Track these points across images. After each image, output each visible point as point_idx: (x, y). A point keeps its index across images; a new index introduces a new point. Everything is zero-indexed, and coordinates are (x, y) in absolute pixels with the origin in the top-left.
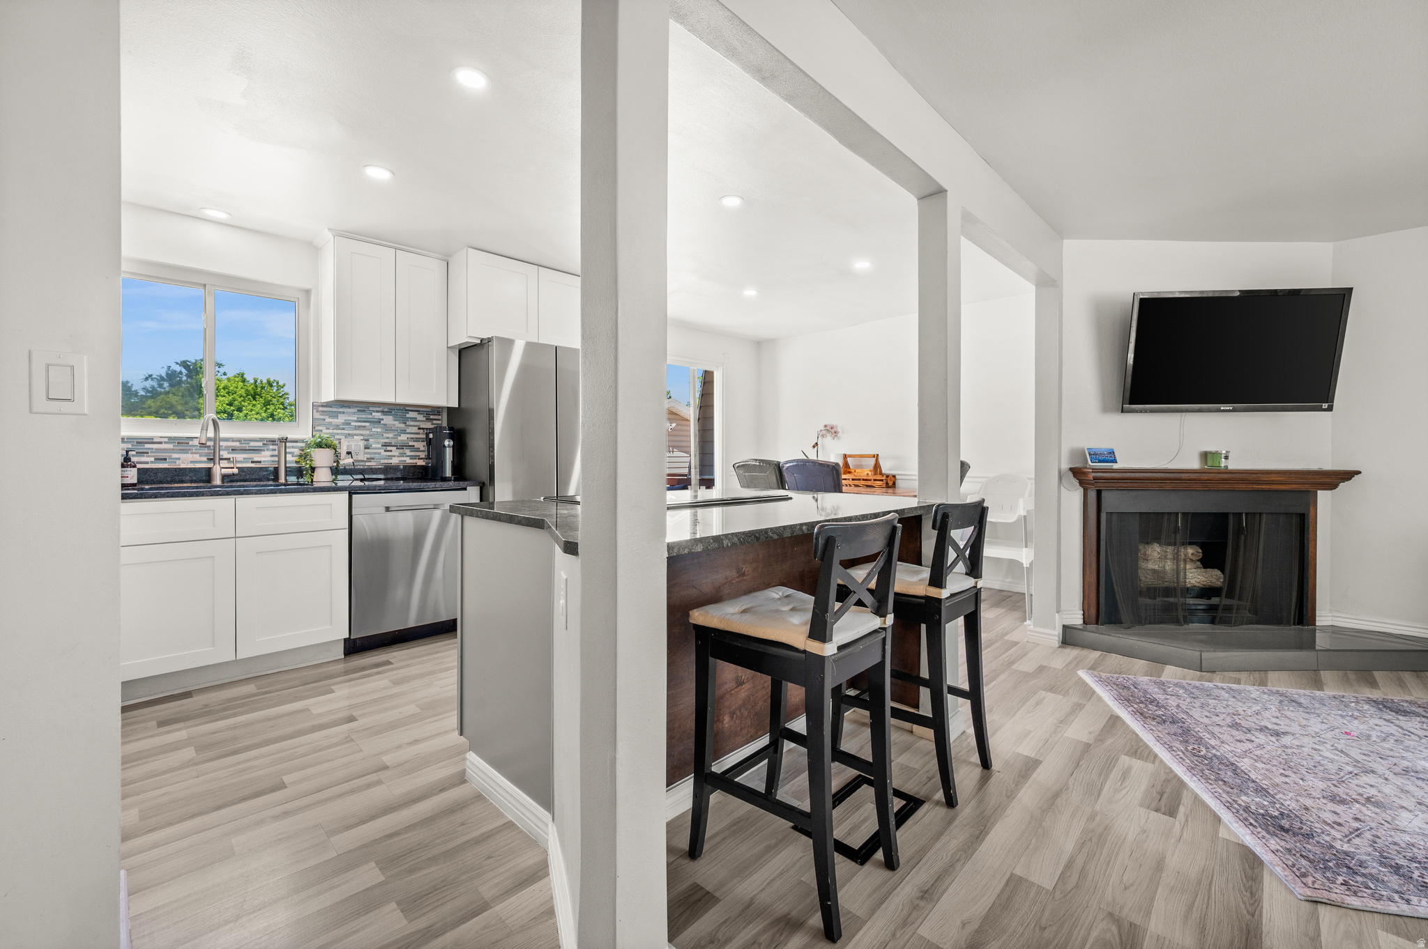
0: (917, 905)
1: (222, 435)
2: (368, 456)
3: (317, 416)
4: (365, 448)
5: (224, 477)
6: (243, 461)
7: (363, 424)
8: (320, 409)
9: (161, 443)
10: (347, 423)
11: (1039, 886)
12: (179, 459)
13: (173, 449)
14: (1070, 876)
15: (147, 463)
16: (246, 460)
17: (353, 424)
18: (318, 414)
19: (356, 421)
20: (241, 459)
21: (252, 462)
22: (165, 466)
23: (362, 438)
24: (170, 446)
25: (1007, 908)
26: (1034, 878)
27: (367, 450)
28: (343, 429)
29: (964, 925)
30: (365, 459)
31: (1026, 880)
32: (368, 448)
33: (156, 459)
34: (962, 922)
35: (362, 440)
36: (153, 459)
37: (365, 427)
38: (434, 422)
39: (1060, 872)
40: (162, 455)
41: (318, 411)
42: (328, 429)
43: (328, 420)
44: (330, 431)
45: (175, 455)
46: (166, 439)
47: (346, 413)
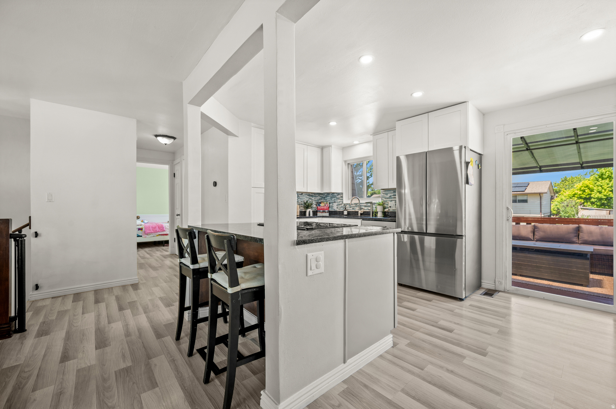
0: (172, 357)
1: (361, 202)
3: (382, 195)
5: (361, 214)
6: (366, 209)
9: (352, 205)
10: (390, 197)
11: (146, 392)
14: (138, 405)
15: (351, 210)
17: (392, 197)
19: (393, 196)
22: (353, 210)
24: (354, 205)
25: (149, 378)
26: (150, 392)
28: (389, 199)
29: (155, 365)
30: (395, 209)
31: (152, 389)
34: (157, 365)
36: (352, 209)
39: (143, 403)
40: (353, 208)
41: (383, 193)
42: (385, 199)
43: (385, 196)
44: (386, 200)
45: (355, 208)
46: (354, 204)
47: (390, 193)
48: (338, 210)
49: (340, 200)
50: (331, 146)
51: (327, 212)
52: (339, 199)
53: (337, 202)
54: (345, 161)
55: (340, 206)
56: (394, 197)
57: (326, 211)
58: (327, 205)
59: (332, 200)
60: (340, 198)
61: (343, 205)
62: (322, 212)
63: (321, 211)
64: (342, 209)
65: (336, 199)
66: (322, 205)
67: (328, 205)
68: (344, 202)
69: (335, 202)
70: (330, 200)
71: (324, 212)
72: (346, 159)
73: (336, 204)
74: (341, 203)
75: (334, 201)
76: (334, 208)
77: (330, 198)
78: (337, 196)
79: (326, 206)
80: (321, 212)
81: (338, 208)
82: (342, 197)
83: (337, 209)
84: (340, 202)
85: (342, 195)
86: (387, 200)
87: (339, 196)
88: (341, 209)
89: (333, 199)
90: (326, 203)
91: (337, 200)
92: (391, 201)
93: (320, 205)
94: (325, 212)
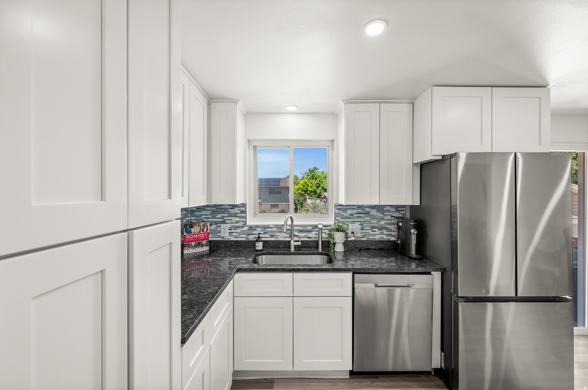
1: (295, 223)
2: (363, 234)
3: (337, 211)
4: (361, 230)
6: (303, 237)
7: (360, 215)
8: (339, 207)
9: (272, 228)
10: (352, 215)
12: (279, 236)
13: (277, 231)
15: (267, 238)
16: (305, 237)
17: (355, 215)
18: (337, 210)
19: (356, 214)
20: (303, 236)
21: (308, 238)
22: (273, 239)
23: (359, 223)
24: (275, 229)
27: (362, 231)
28: (350, 218)
30: (361, 236)
32: (363, 230)
33: (270, 236)
35: (359, 225)
36: (269, 236)
37: (361, 217)
38: (401, 212)
40: (272, 234)
41: (337, 209)
42: (342, 218)
43: (342, 213)
44: (343, 220)
45: (277, 234)
46: (274, 226)
47: (351, 209)
48: (233, 239)
49: (238, 219)
50: (236, 101)
51: (206, 245)
52: (235, 215)
53: (230, 223)
54: (249, 141)
55: (239, 230)
56: (358, 217)
57: (204, 242)
58: (205, 230)
59: (217, 217)
60: (238, 215)
61: (246, 228)
62: (196, 246)
63: (193, 244)
64: (244, 236)
65: (227, 215)
66: (195, 230)
67: (207, 229)
68: (248, 223)
69: (224, 222)
70: (210, 217)
71: (199, 245)
72: (251, 137)
73: (229, 226)
74: (240, 224)
75: (222, 220)
76: (222, 235)
77: (209, 213)
78: (229, 210)
79: (203, 231)
80: (192, 247)
81: (234, 234)
82: (244, 212)
83: (229, 237)
84: (237, 222)
85: (243, 209)
86: (346, 220)
87: (236, 210)
88: (241, 236)
89: (219, 216)
90: (204, 225)
91: (231, 218)
92: (354, 222)
93: (190, 231)
94: (202, 246)
